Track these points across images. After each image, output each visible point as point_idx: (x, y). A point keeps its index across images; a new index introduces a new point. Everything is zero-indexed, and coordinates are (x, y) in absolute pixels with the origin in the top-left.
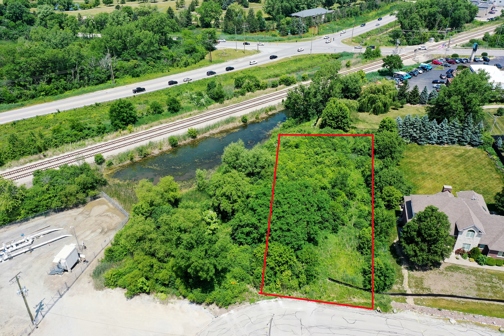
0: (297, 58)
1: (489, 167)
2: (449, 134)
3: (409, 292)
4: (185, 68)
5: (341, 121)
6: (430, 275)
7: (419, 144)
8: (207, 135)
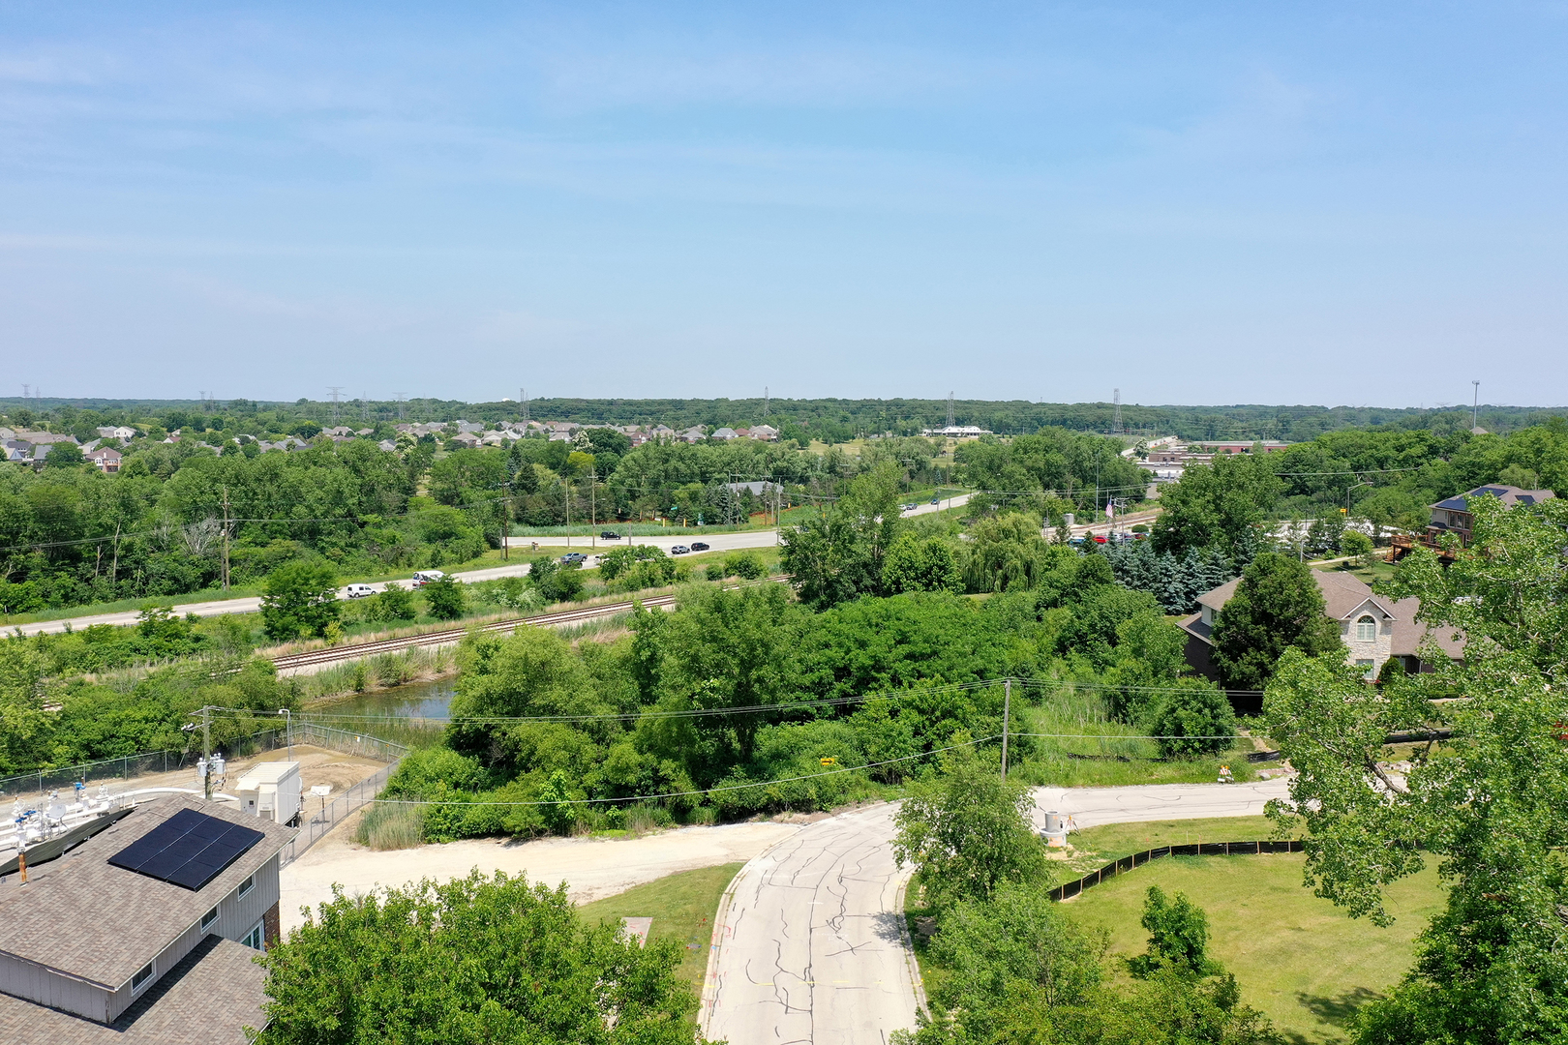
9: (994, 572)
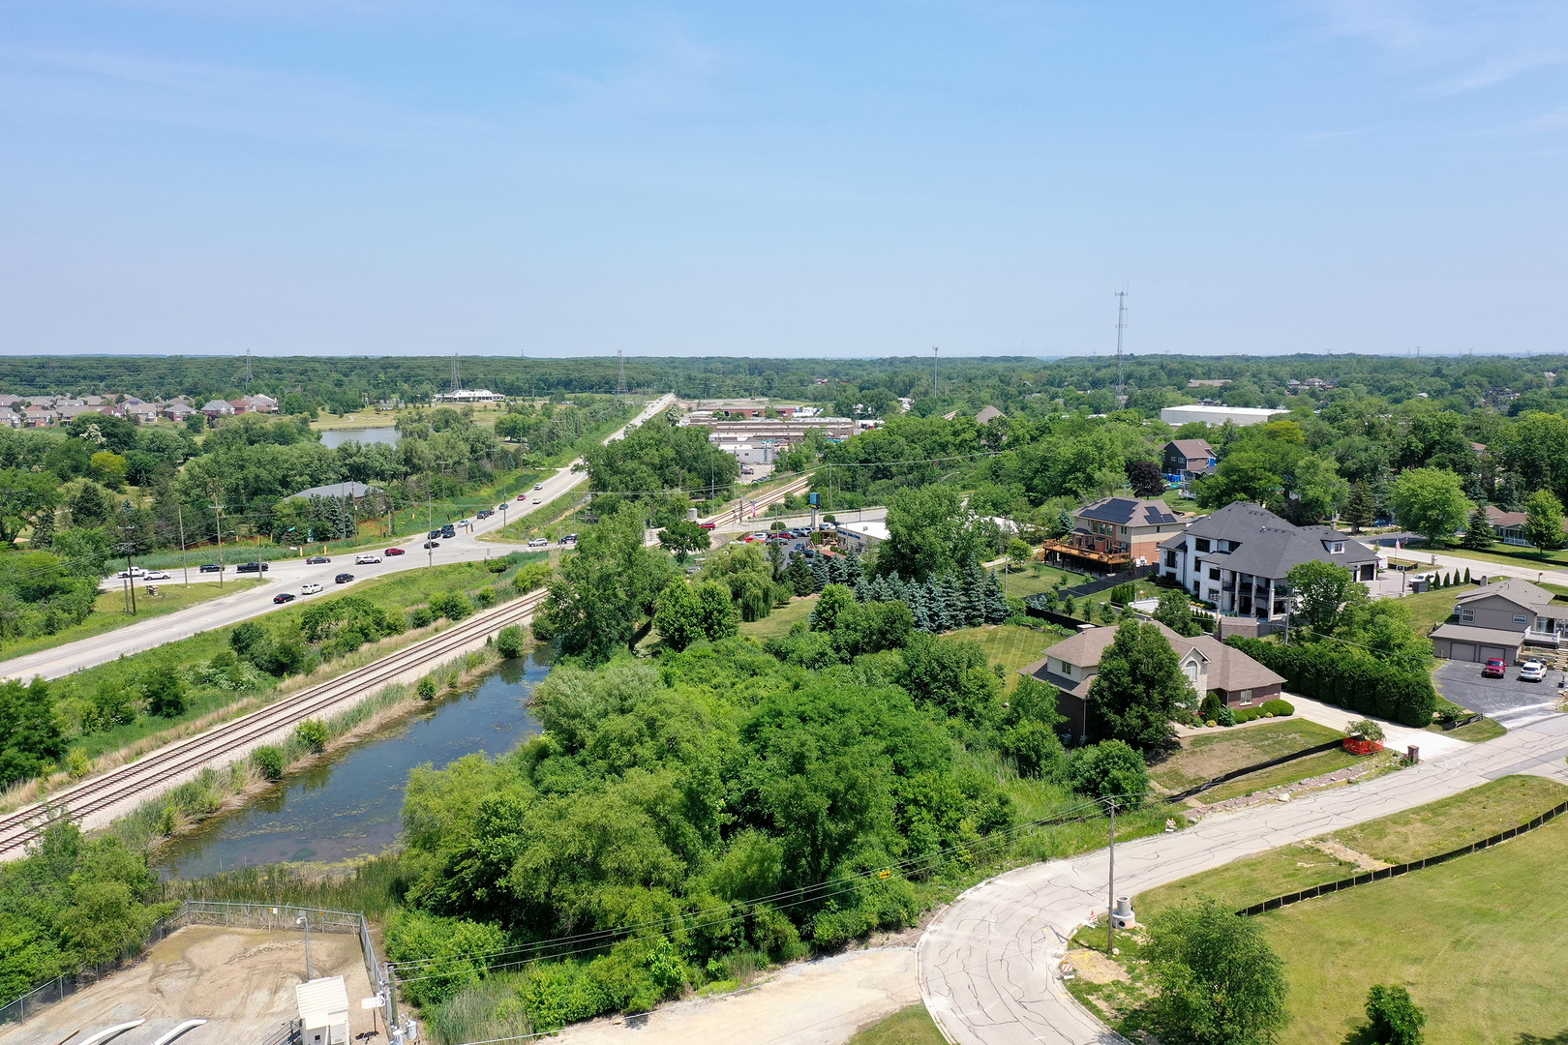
2: (947, 606)
3: (1176, 794)
4: (53, 638)
5: (719, 624)
6: (1180, 762)
8: (349, 738)
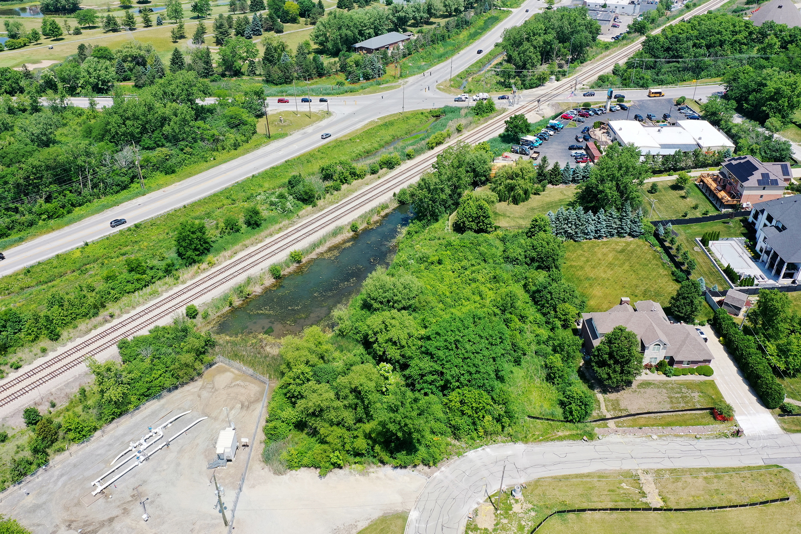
0: (387, 120)
1: (654, 262)
2: (607, 226)
3: (608, 416)
4: (236, 152)
6: (625, 396)
7: (575, 241)
8: (313, 255)
9: (509, 193)
